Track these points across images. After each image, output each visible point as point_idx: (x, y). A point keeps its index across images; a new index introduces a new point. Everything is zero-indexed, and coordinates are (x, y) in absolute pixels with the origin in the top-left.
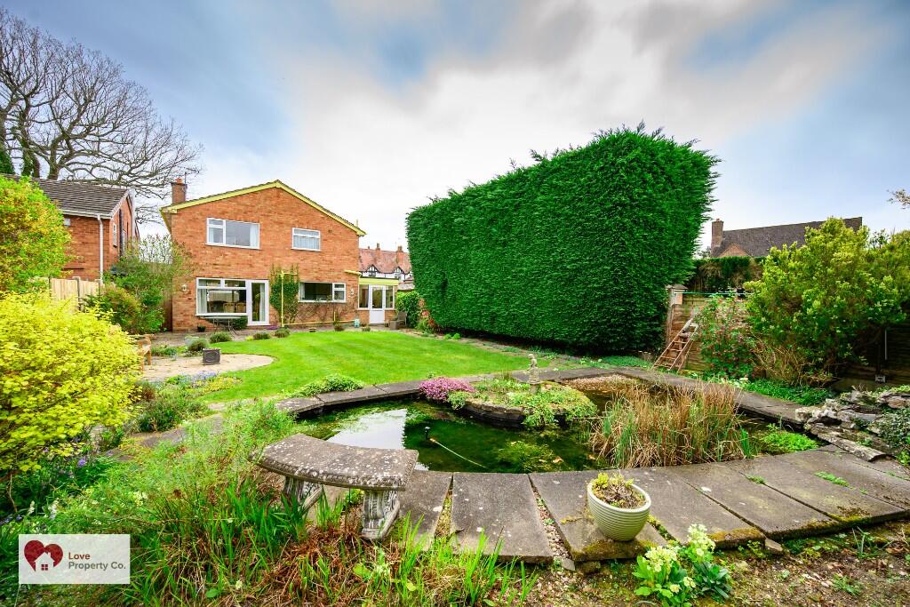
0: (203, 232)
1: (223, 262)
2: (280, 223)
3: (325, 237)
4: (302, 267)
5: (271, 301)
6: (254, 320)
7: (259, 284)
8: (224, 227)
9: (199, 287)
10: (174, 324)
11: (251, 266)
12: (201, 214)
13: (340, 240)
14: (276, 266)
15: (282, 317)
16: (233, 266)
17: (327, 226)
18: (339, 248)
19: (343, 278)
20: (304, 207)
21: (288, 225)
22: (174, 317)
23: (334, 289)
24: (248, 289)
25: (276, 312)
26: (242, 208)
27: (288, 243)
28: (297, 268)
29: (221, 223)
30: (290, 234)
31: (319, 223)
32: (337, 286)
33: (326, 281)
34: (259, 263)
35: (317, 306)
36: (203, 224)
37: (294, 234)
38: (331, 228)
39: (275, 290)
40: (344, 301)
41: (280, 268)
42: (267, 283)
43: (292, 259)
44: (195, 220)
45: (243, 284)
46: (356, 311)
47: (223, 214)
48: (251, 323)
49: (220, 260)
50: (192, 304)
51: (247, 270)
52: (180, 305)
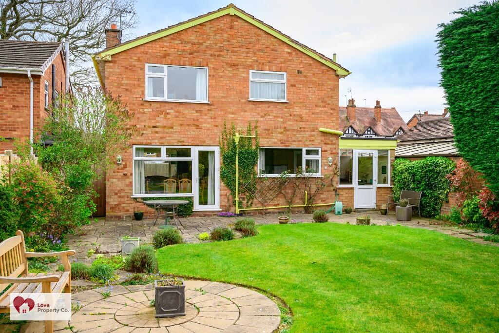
0: (141, 81)
1: (164, 123)
2: (234, 65)
3: (293, 81)
4: (262, 127)
5: (223, 176)
6: (201, 203)
7: (207, 152)
8: (165, 75)
9: (135, 158)
10: (108, 208)
11: (198, 127)
12: (139, 60)
13: (314, 83)
14: (229, 126)
15: (237, 199)
16: (177, 128)
17: (297, 64)
18: (312, 97)
19: (318, 139)
20: (264, 40)
21: (244, 67)
22: (107, 200)
23: (305, 157)
24: (194, 158)
25: (229, 193)
26: (187, 47)
27: (243, 93)
28: (256, 128)
29: (161, 70)
30: (247, 79)
31: (285, 61)
32: (308, 152)
33: (294, 146)
34: (207, 123)
35: (282, 183)
36: (140, 72)
37: (251, 78)
38: (301, 67)
39: (228, 160)
40: (318, 175)
41: (233, 128)
42: (217, 150)
43: (251, 116)
44: (130, 68)
45: (187, 153)
46: (335, 190)
47: (163, 58)
48: (197, 207)
49: (161, 121)
50: (127, 181)
51: (193, 132)
52: (114, 183)
